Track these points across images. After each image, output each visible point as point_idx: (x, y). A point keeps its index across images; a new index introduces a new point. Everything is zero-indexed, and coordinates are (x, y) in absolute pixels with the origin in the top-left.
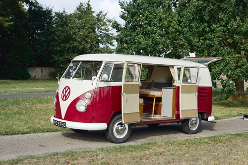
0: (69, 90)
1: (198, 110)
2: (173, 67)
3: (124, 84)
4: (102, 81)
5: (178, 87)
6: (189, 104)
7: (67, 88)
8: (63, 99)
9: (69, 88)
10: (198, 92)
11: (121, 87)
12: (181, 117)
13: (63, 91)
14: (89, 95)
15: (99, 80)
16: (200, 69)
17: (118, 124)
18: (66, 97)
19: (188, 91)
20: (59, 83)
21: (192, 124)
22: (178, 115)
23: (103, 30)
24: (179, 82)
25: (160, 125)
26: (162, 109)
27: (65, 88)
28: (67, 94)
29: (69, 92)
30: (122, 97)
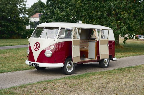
0: (39, 44)
1: (109, 54)
2: (95, 29)
3: (73, 40)
4: (60, 38)
5: (98, 41)
6: (104, 51)
7: (37, 43)
8: (35, 50)
9: (39, 43)
10: (109, 44)
11: (71, 42)
12: (100, 58)
13: (35, 45)
14: (52, 47)
15: (58, 38)
16: (110, 30)
17: (69, 64)
18: (37, 49)
19: (104, 43)
20: (29, 40)
21: (105, 63)
22: (99, 58)
23: (22, 5)
24: (99, 38)
25: (83, 64)
26: (89, 54)
27: (36, 43)
28: (37, 47)
29: (39, 45)
30: (72, 48)
